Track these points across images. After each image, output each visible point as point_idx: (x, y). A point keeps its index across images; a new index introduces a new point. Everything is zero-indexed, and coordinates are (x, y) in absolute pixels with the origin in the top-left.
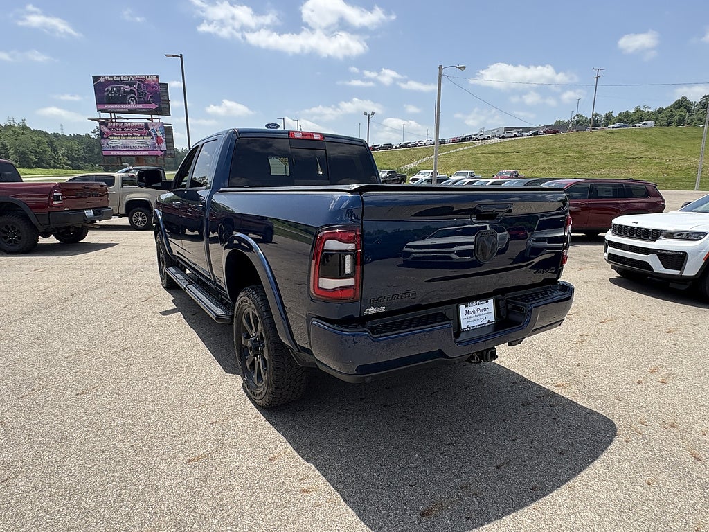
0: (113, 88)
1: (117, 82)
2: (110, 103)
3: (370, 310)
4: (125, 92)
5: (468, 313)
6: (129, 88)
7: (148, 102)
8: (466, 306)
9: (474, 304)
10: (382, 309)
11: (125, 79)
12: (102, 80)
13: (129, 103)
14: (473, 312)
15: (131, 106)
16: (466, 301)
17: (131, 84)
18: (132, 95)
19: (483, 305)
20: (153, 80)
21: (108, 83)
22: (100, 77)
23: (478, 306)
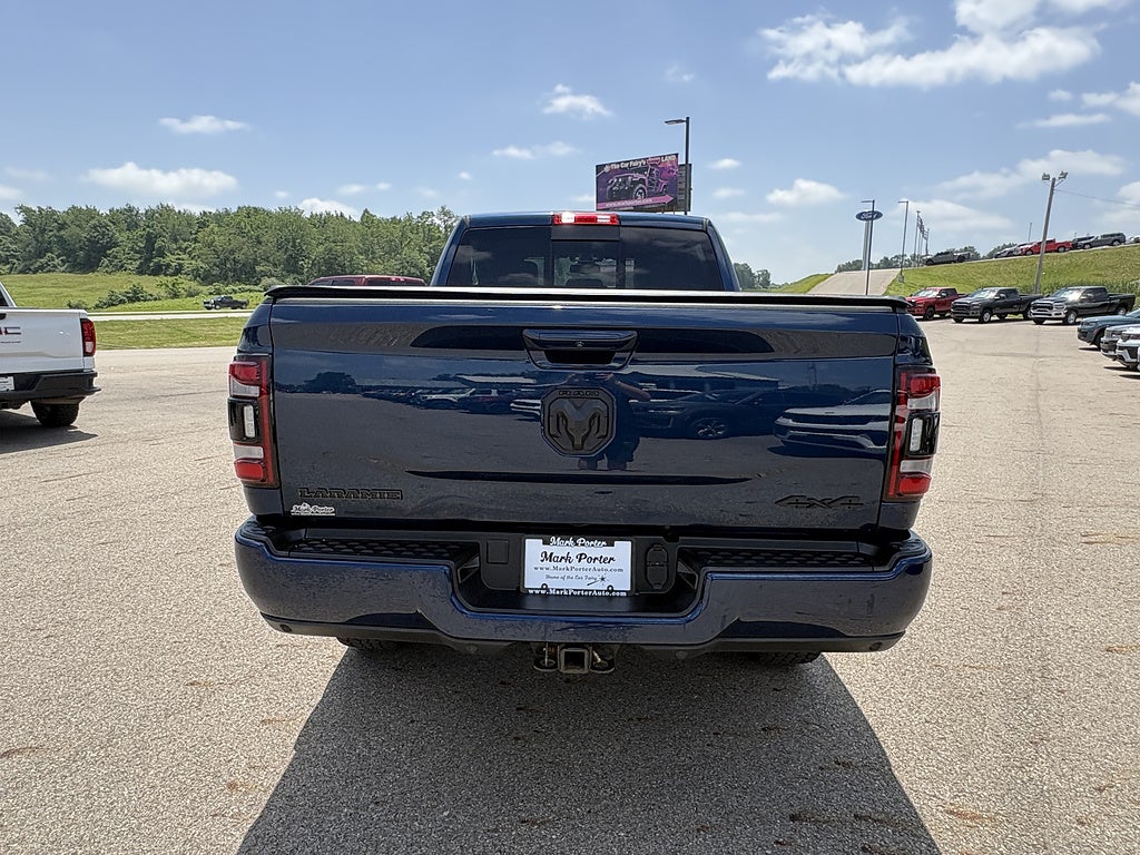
0: (618, 178)
1: (624, 170)
2: (612, 200)
3: (302, 507)
4: (633, 182)
5: (549, 557)
6: (638, 176)
7: (660, 194)
8: (546, 543)
9: (571, 542)
10: (327, 511)
11: (635, 164)
12: (607, 169)
13: (636, 198)
14: (567, 559)
15: (637, 202)
16: (546, 531)
17: (641, 170)
18: (641, 185)
19: (596, 549)
20: (671, 162)
21: (614, 172)
22: (604, 165)
23: (581, 550)
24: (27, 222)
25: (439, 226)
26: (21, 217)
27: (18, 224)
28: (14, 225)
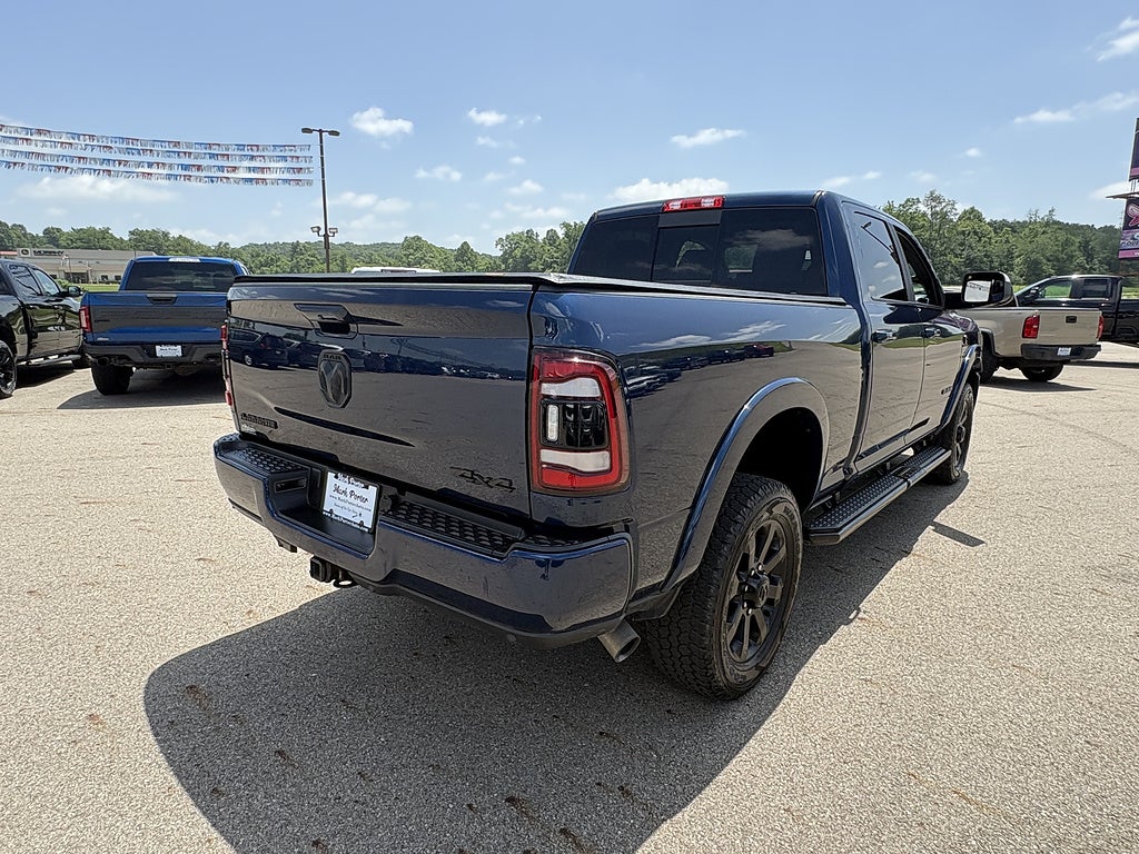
3: (244, 427)
5: (337, 490)
14: (345, 493)
23: (352, 488)
24: (566, 235)
25: (924, 214)
26: (563, 232)
27: (561, 237)
28: (558, 237)
